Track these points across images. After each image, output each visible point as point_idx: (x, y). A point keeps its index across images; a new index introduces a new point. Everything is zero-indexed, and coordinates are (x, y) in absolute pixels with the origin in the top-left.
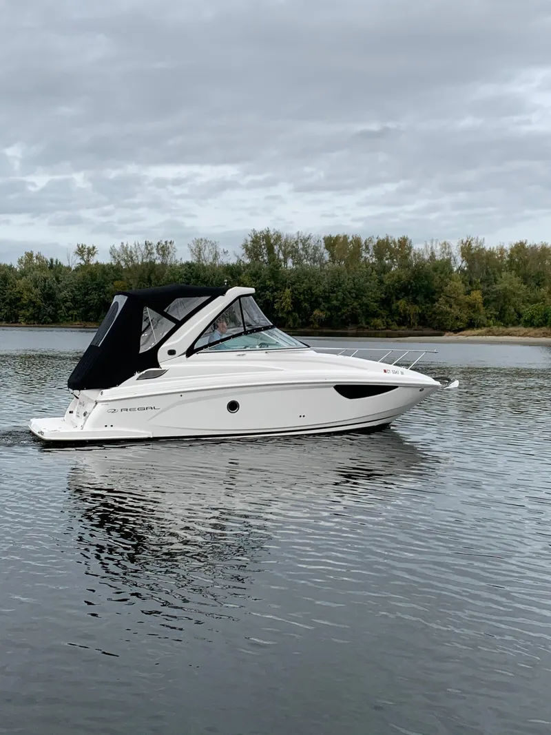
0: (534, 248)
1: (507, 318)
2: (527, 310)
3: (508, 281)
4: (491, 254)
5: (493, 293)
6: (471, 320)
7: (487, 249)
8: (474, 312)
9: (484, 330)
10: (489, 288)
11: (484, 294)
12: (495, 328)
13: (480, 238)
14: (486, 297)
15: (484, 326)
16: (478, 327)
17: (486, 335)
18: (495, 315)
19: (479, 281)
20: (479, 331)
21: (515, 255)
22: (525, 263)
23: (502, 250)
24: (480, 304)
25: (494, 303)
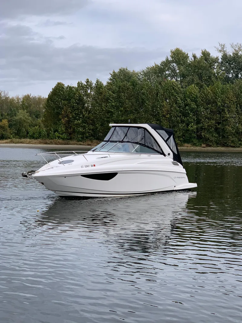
0: (34, 98)
1: (21, 134)
2: (31, 130)
3: (22, 115)
4: (13, 100)
5: (14, 121)
6: (2, 135)
7: (11, 97)
8: (4, 131)
9: (9, 140)
10: (12, 118)
11: (9, 121)
12: (14, 140)
13: (6, 92)
14: (10, 123)
15: (9, 138)
16: (6, 139)
17: (10, 143)
18: (15, 132)
19: (6, 114)
20: (6, 141)
21: (25, 101)
22: (30, 106)
23: (18, 99)
24: (7, 127)
25: (14, 126)
